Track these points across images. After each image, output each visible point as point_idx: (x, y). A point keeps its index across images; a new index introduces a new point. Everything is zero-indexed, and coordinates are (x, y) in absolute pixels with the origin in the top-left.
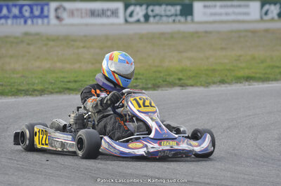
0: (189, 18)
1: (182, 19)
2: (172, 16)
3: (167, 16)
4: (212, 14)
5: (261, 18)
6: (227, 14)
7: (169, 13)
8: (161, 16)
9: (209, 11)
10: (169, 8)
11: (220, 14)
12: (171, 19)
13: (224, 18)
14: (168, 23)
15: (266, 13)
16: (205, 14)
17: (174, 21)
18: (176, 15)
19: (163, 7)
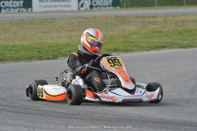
0: (29, 9)
1: (25, 10)
2: (17, 8)
3: (14, 8)
4: (45, 7)
5: (79, 9)
6: (56, 6)
7: (15, 6)
8: (10, 8)
9: (43, 4)
10: (15, 2)
11: (51, 7)
12: (16, 10)
13: (54, 9)
14: (15, 12)
15: (82, 6)
16: (40, 6)
17: (19, 11)
18: (20, 7)
19: (11, 2)
